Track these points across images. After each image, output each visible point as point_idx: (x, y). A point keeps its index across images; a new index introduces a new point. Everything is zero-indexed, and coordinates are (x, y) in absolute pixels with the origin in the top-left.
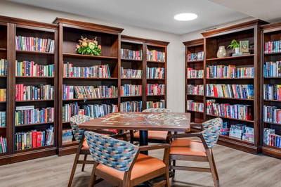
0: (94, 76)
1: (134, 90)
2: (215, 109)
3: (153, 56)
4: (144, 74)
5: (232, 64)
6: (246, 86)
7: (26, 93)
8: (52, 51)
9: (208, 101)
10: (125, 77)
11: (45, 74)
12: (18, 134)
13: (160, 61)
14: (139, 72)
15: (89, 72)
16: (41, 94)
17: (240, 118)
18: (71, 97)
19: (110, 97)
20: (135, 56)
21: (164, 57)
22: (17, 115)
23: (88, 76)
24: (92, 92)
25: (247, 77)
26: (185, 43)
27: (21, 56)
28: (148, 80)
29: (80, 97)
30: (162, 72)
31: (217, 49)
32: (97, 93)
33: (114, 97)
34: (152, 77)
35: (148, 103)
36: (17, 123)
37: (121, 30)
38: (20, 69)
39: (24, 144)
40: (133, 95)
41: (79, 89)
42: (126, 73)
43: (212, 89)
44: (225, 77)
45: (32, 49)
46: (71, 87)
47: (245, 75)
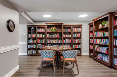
0: (55, 37)
1: (68, 41)
2: (97, 48)
3: (76, 30)
4: (72, 36)
5: (102, 31)
6: (106, 40)
7: (39, 41)
8: (45, 31)
9: (95, 45)
10: (65, 37)
11: (44, 37)
12: (38, 50)
13: (78, 31)
14: (70, 35)
15: (53, 36)
16: (43, 41)
17: (105, 53)
18: (49, 42)
19: (60, 43)
20: (69, 30)
21: (80, 30)
22: (38, 46)
23: (53, 37)
24: (54, 41)
25: (107, 36)
26: (89, 24)
27: (39, 33)
28: (73, 38)
29: (51, 42)
30: (79, 35)
31: (99, 25)
32: (56, 41)
33: (61, 43)
34: (75, 37)
35: (73, 45)
36: (38, 48)
37: (63, 23)
38: (38, 36)
39: (39, 52)
40: (68, 42)
41: (51, 40)
42: (65, 36)
43: (96, 41)
44: (100, 36)
45: (41, 31)
46: (49, 40)
47: (106, 35)
